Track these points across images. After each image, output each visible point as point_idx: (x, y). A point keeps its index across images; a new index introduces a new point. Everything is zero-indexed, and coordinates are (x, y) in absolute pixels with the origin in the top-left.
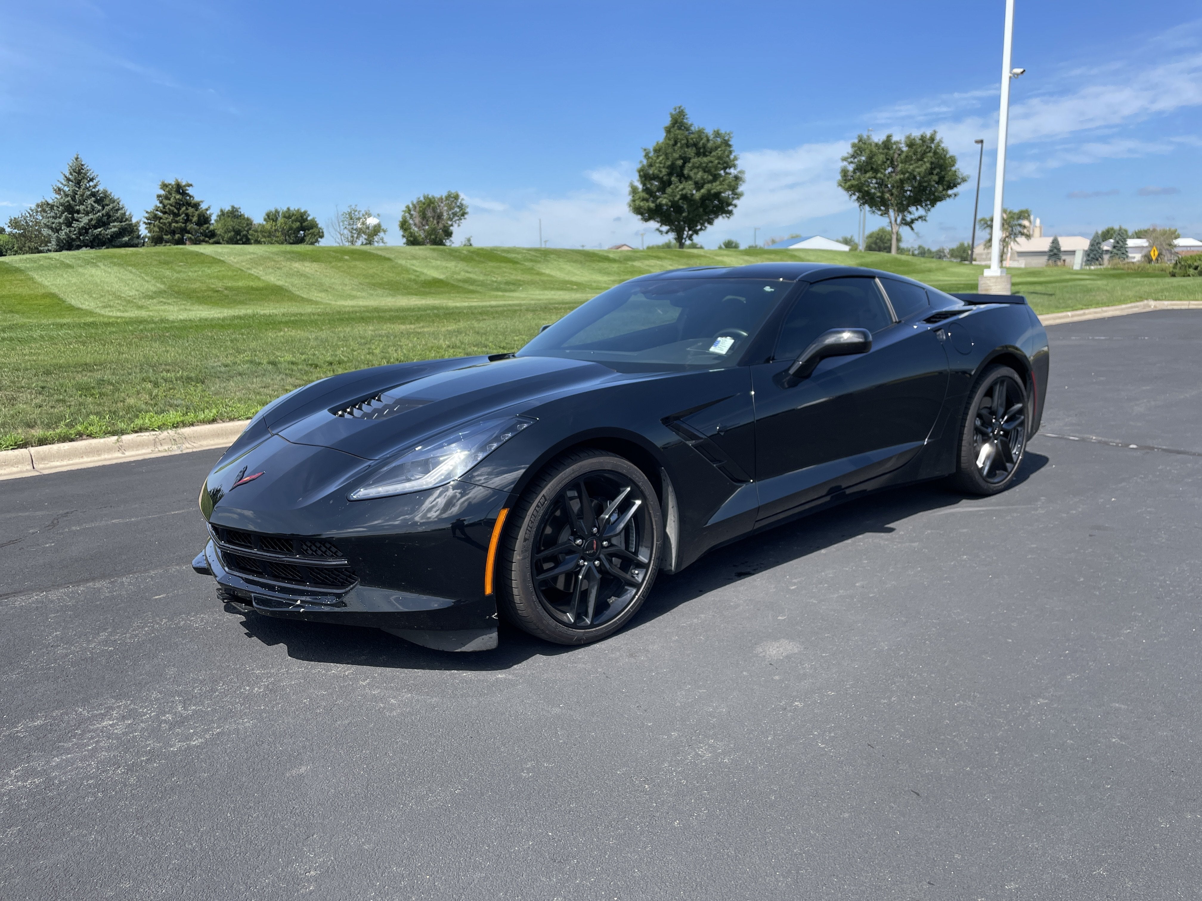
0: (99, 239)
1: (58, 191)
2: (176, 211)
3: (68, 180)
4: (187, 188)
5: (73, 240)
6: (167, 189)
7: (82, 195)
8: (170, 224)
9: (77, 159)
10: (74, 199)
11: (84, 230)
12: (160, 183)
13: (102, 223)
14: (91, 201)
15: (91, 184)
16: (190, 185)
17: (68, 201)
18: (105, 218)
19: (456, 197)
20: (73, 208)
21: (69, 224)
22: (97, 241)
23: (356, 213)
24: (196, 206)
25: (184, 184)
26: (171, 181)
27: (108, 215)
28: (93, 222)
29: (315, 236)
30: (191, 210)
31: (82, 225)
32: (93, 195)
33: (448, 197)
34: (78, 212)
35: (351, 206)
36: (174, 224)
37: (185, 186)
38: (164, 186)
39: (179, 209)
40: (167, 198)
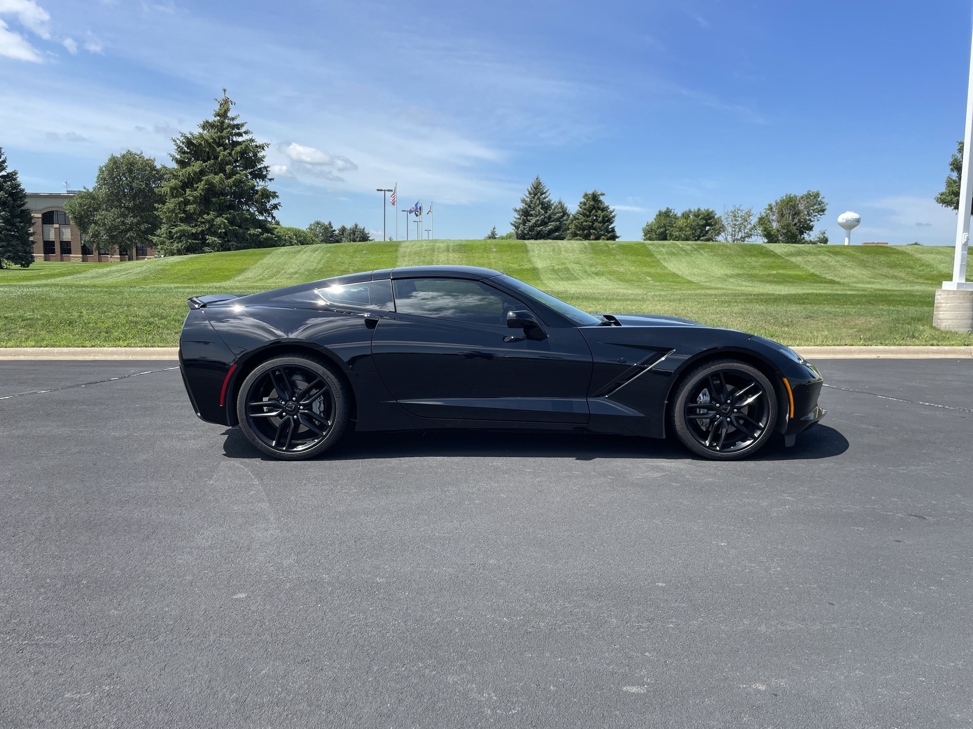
0: (541, 234)
1: (523, 201)
2: (588, 213)
3: (530, 193)
4: (601, 196)
5: (526, 234)
6: (586, 197)
7: (535, 204)
8: (582, 222)
9: (537, 179)
10: (530, 206)
11: (532, 229)
12: (584, 194)
13: (544, 223)
14: (539, 208)
15: (543, 196)
16: (603, 194)
17: (526, 208)
18: (546, 220)
19: (817, 195)
20: (529, 212)
21: (524, 223)
22: (539, 235)
23: (739, 212)
24: (604, 209)
25: (599, 193)
26: (590, 192)
27: (550, 217)
28: (539, 222)
29: (716, 230)
30: (600, 212)
31: (531, 224)
32: (542, 204)
33: (808, 196)
34: (532, 215)
35: (735, 206)
36: (585, 223)
37: (599, 195)
38: (586, 195)
39: (590, 212)
40: (585, 204)
